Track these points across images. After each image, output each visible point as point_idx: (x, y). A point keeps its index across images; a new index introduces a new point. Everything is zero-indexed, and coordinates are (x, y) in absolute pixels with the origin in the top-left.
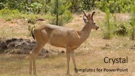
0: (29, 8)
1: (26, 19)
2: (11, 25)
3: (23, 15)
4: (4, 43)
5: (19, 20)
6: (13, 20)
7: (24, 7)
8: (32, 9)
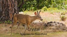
0: (63, 8)
1: (60, 13)
3: (59, 11)
4: (46, 24)
5: (57, 13)
6: (54, 13)
7: (61, 7)
8: (64, 8)
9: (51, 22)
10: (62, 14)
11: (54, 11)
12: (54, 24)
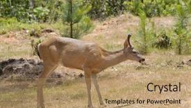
0: (31, 15)
1: (27, 31)
2: (6, 40)
3: (22, 26)
5: (17, 33)
6: (8, 33)
7: (24, 13)
8: (35, 16)
9: (12, 61)
10: (31, 35)
11: (9, 25)
12: (20, 66)
